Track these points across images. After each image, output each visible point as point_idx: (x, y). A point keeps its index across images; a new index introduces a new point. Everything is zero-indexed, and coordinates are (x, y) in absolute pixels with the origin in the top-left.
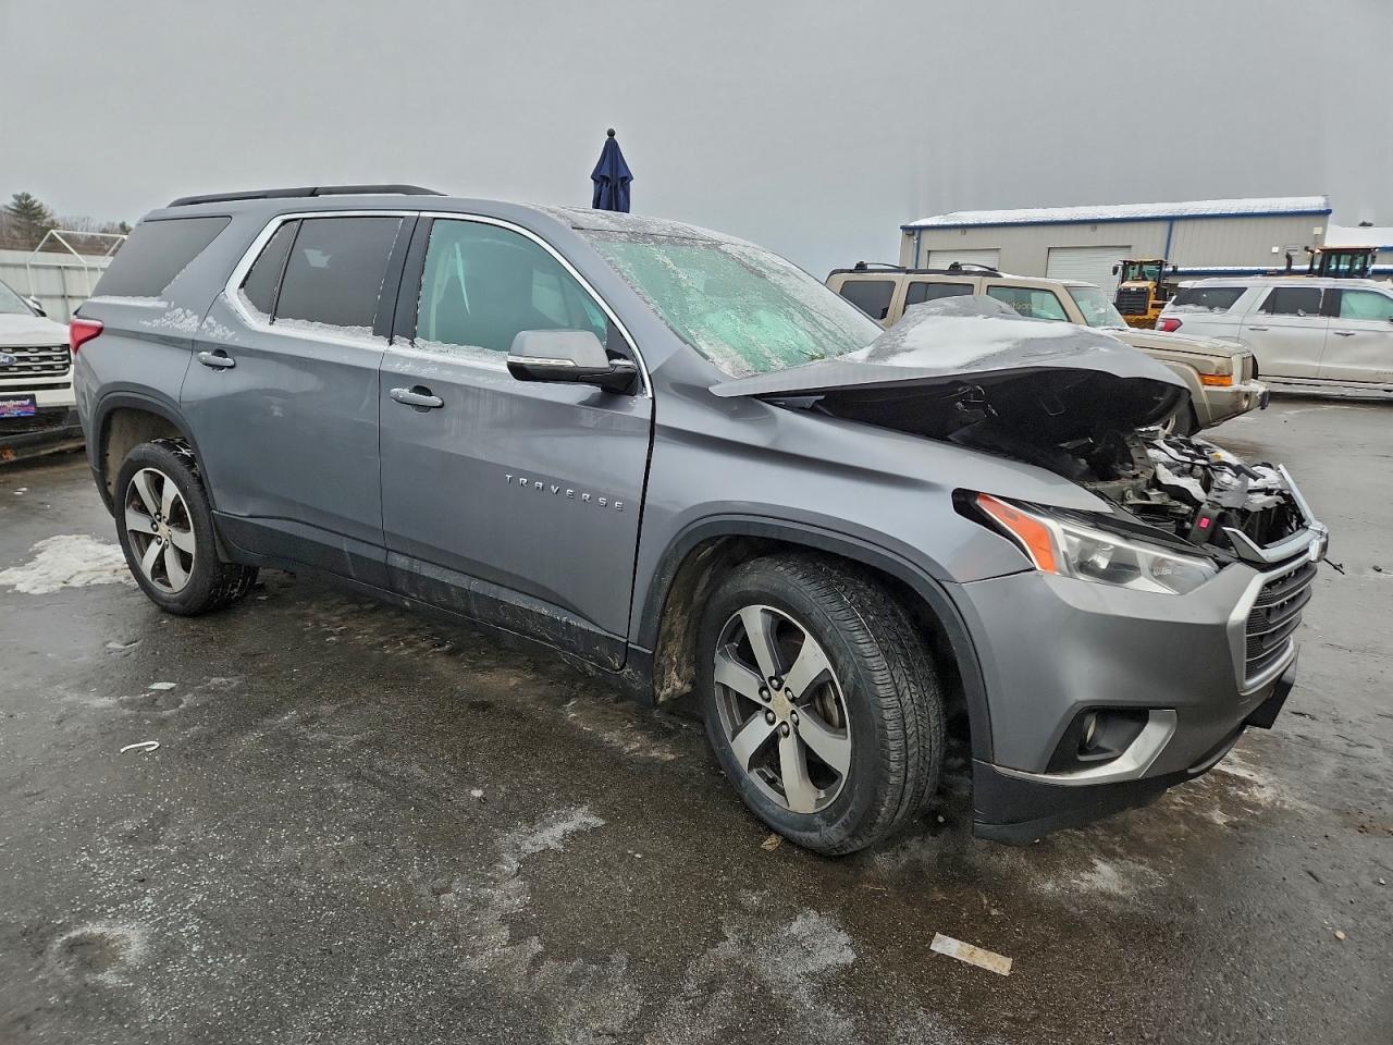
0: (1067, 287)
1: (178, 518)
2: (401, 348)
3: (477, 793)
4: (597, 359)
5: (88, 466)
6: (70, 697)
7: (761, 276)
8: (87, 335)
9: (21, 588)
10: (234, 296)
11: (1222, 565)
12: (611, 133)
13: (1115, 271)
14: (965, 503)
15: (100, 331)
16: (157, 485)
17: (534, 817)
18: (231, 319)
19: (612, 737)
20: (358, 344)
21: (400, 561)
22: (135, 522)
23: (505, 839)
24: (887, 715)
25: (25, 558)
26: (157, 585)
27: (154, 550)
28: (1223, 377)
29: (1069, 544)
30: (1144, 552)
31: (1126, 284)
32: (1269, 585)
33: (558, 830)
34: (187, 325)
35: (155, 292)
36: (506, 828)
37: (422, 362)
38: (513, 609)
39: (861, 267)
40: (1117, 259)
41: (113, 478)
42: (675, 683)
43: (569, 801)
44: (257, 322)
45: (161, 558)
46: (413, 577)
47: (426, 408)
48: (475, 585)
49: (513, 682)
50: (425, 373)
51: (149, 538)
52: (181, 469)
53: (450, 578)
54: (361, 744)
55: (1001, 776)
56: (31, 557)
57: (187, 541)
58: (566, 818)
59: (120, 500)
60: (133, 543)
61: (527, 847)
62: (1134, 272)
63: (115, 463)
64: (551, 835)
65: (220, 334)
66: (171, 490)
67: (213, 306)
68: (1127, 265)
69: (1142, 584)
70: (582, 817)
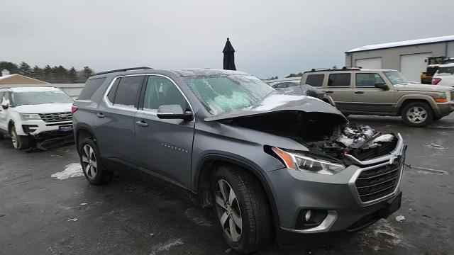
0: (383, 72)
1: (93, 159)
2: (140, 111)
3: (152, 234)
4: (181, 112)
5: (75, 146)
6: (60, 207)
7: (239, 84)
8: (75, 110)
9: (59, 178)
10: (106, 99)
11: (347, 166)
12: (228, 39)
13: (426, 61)
14: (268, 149)
15: (77, 109)
16: (89, 149)
17: (164, 241)
18: (104, 105)
19: (195, 219)
20: (130, 109)
21: (141, 169)
22: (85, 159)
23: (154, 247)
24: (249, 211)
25: (62, 169)
26: (89, 177)
27: (88, 166)
28: (443, 98)
29: (297, 161)
30: (322, 162)
31: (430, 65)
32: (363, 172)
33: (169, 245)
34: (95, 106)
35: (89, 98)
36: (156, 244)
37: (144, 114)
38: (166, 182)
39: (313, 70)
40: (427, 57)
41: (80, 148)
42: (208, 203)
43: (176, 237)
44: (109, 105)
45: (90, 169)
46: (144, 173)
47: (144, 126)
48: (156, 175)
49: (174, 203)
50: (144, 117)
51: (88, 163)
52: (94, 145)
53: (152, 173)
54: (127, 220)
55: (283, 230)
56: (64, 169)
57: (95, 164)
58: (173, 242)
59: (82, 153)
60: (84, 165)
61: (160, 249)
62: (433, 61)
63: (80, 143)
64: (167, 246)
65: (102, 109)
66: (91, 150)
67: (101, 102)
68: (430, 59)
69: (324, 172)
70: (178, 242)
